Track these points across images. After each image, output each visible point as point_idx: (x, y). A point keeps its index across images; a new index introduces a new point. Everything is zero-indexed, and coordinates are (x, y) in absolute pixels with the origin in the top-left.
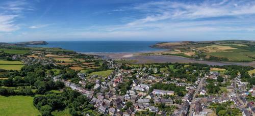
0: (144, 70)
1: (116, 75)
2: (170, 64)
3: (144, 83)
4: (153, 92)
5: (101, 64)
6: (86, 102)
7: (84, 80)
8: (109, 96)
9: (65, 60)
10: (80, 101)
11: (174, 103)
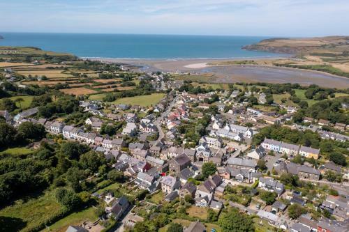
0: (233, 96)
1: (172, 105)
2: (297, 86)
3: (237, 123)
4: (263, 145)
5: (137, 82)
6: (104, 166)
7: (98, 116)
8: (159, 149)
9: (49, 74)
10: (88, 166)
11: (321, 178)
